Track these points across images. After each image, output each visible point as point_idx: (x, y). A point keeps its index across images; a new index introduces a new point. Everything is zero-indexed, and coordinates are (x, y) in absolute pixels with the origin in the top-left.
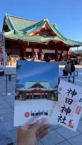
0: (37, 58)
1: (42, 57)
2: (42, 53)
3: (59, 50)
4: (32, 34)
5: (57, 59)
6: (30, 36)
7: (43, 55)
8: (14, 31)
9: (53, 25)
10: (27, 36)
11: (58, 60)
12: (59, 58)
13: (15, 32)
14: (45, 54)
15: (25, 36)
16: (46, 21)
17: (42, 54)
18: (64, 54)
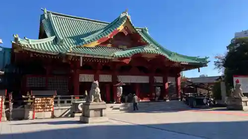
0: (97, 96)
1: (118, 93)
2: (118, 82)
3: (157, 76)
4: (96, 43)
5: (155, 97)
6: (90, 48)
7: (121, 88)
8: (56, 38)
9: (142, 29)
10: (85, 47)
11: (157, 98)
12: (158, 93)
13: (56, 41)
14: (124, 84)
15: (79, 47)
16: (126, 16)
17: (118, 84)
18: (169, 84)
